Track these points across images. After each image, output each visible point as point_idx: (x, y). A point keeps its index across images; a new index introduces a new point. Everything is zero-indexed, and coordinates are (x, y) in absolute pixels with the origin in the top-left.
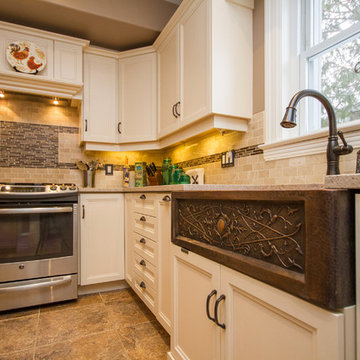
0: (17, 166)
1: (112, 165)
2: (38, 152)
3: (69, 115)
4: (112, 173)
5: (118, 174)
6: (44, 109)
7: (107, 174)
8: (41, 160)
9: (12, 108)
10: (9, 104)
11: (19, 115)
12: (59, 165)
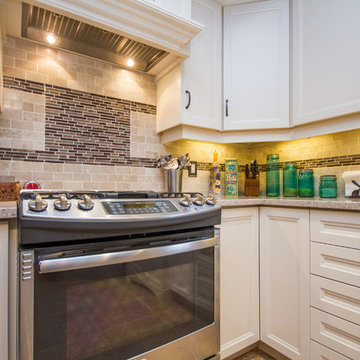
0: (72, 160)
1: (195, 163)
2: (102, 139)
3: (145, 86)
4: (195, 174)
5: (203, 174)
6: (110, 72)
7: (190, 174)
8: (107, 152)
9: (64, 65)
10: (59, 57)
11: (74, 76)
12: (131, 162)
